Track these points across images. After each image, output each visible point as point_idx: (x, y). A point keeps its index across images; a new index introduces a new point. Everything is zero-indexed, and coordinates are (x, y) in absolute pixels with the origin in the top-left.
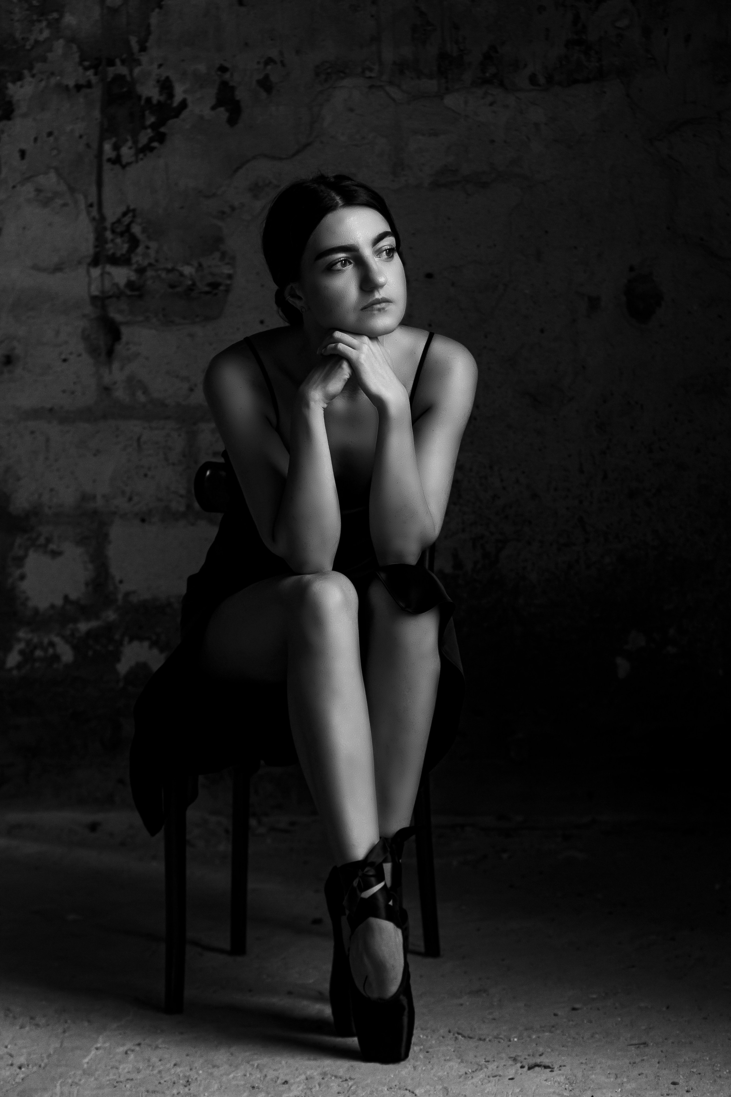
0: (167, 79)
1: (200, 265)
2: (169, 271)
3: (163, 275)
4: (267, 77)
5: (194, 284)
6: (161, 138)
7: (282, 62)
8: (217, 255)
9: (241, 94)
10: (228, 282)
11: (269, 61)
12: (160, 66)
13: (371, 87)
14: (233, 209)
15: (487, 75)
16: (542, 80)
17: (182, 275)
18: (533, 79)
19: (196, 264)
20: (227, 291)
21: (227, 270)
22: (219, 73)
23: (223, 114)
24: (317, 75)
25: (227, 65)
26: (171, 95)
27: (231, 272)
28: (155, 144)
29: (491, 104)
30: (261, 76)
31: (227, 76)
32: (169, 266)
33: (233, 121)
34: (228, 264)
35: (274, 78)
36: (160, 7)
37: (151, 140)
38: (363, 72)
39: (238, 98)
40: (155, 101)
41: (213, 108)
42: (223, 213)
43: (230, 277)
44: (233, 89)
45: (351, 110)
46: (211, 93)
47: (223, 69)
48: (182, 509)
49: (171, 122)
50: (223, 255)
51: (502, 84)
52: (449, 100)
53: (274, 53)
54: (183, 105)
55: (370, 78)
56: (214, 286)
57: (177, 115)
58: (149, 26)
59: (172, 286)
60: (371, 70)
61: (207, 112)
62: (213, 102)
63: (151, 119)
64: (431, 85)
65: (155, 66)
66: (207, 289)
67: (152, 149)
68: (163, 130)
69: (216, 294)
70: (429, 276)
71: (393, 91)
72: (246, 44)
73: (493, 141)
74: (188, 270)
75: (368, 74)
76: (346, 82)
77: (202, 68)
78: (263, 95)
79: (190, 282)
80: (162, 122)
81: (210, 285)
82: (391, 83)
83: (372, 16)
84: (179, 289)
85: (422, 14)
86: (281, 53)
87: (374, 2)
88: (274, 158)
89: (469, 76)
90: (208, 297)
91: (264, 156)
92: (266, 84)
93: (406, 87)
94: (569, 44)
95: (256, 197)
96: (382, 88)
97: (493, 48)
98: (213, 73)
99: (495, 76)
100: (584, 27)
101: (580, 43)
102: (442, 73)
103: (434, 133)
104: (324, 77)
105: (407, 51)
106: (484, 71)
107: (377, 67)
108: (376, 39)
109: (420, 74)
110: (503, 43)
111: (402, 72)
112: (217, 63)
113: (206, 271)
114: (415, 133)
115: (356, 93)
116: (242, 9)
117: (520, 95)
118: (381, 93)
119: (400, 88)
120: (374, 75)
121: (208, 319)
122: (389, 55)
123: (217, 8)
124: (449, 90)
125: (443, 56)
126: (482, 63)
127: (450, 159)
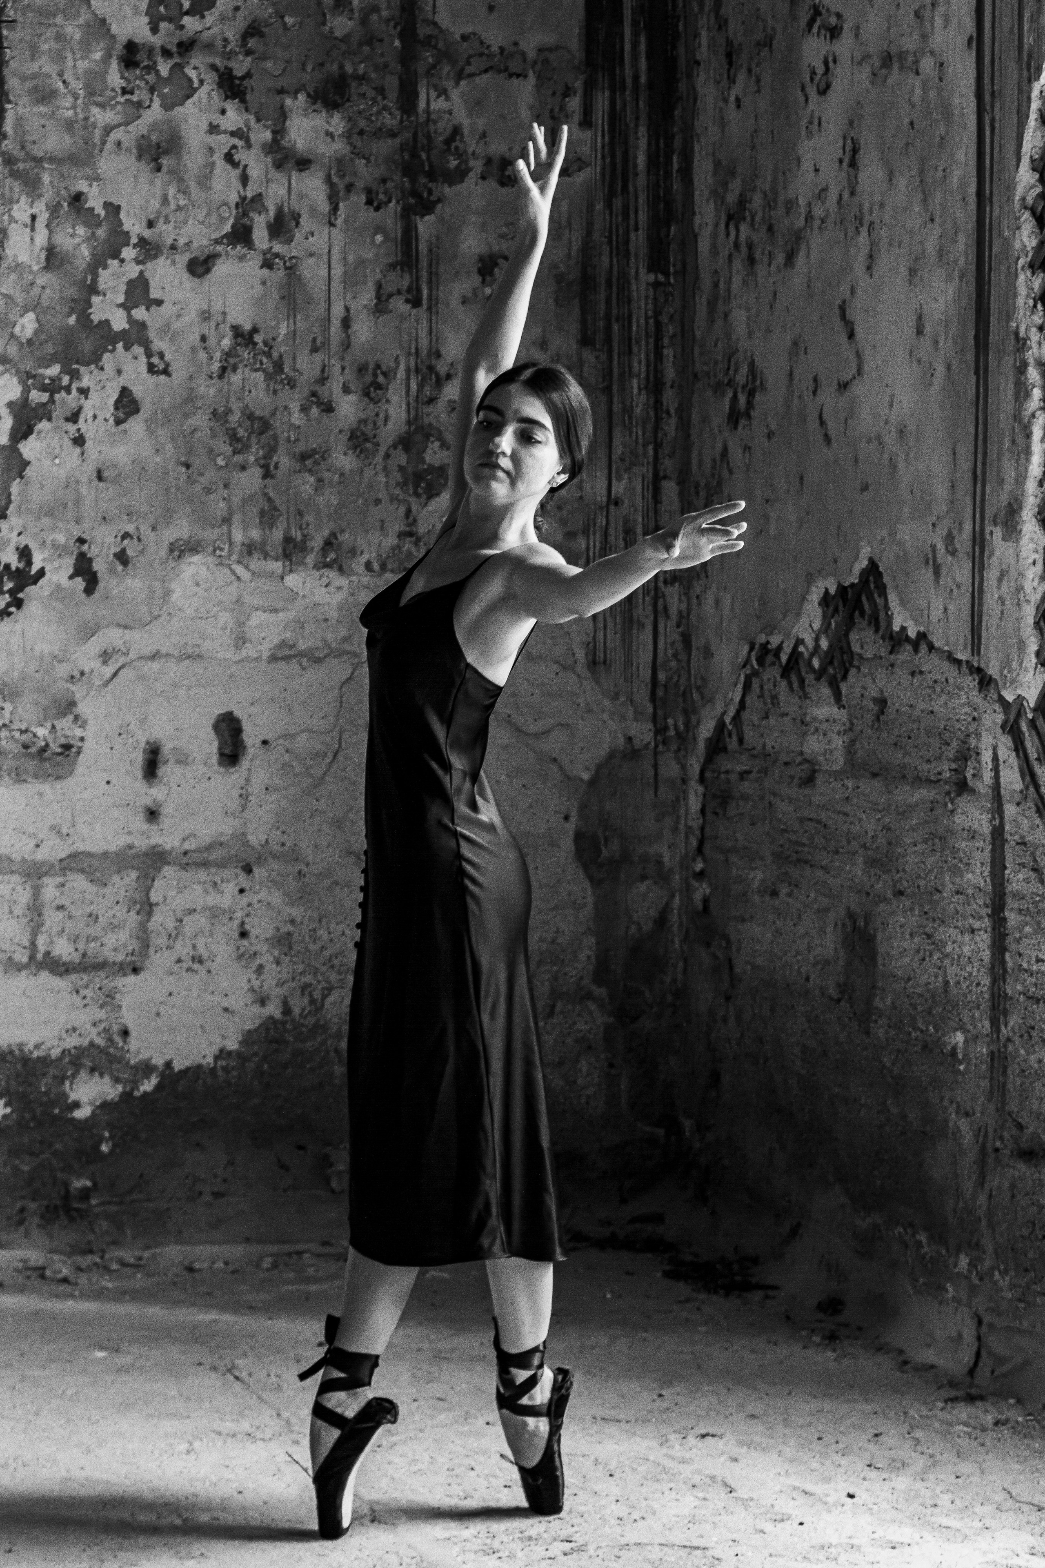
0: (26, 547)
1: (53, 727)
2: (23, 732)
3: (17, 735)
4: (124, 550)
5: (47, 745)
6: (19, 604)
7: (138, 537)
8: (70, 718)
9: (98, 566)
10: (80, 744)
11: (126, 536)
12: (20, 534)
13: (221, 564)
14: (82, 673)
15: (328, 560)
16: (376, 566)
17: (35, 735)
18: (368, 566)
19: (49, 726)
20: (78, 753)
21: (79, 733)
22: (77, 544)
23: (80, 583)
24: (171, 551)
25: (85, 536)
26: (29, 563)
27: (82, 734)
28: (13, 609)
29: (326, 586)
30: (118, 549)
31: (85, 547)
32: (24, 727)
33: (89, 590)
34: (80, 726)
35: (130, 552)
36: (22, 477)
37: (9, 605)
38: (214, 551)
39: (95, 569)
40: (13, 568)
41: (71, 577)
42: (72, 677)
43: (82, 739)
44: (90, 560)
45: (198, 585)
46: (68, 564)
47: (81, 541)
48: (25, 960)
49: (28, 589)
50: (77, 718)
51: (341, 570)
52: (291, 580)
53: (130, 528)
54: (41, 573)
55: (220, 556)
56: (67, 747)
57: (35, 583)
58: (10, 494)
59: (26, 747)
60: (221, 549)
61: (64, 581)
62: (71, 571)
63: (8, 585)
64: (276, 566)
65: (15, 533)
66: (60, 750)
67: (10, 614)
68: (20, 595)
69: (68, 755)
70: (265, 742)
71: (239, 570)
72: (104, 518)
73: (326, 620)
74: (41, 732)
75: (218, 553)
76: (196, 559)
77: (61, 538)
78: (120, 568)
79: (43, 744)
80: (20, 588)
81: (62, 746)
82: (239, 562)
83: (224, 499)
84: (32, 750)
85: (270, 499)
86: (138, 529)
87: (226, 486)
88: (126, 627)
89: (310, 560)
90: (60, 758)
91: (118, 625)
92: (122, 557)
93: (252, 567)
94: (401, 535)
95: (105, 662)
96: (229, 566)
97: (333, 535)
98: (72, 543)
99: (334, 561)
100: (415, 521)
101: (411, 534)
102: (286, 555)
103: (275, 611)
104: (176, 553)
105: (255, 534)
106: (325, 556)
107: (226, 547)
108: (227, 520)
109: (266, 556)
110: (342, 531)
111: (250, 553)
112: (76, 534)
113: (59, 733)
114: (257, 609)
115: (203, 570)
116: (101, 484)
117: (355, 579)
118: (227, 571)
119: (247, 567)
120: (223, 554)
121: (59, 778)
122: (238, 536)
123: (77, 482)
124: (291, 571)
125: (288, 540)
126: (323, 549)
127: (288, 634)
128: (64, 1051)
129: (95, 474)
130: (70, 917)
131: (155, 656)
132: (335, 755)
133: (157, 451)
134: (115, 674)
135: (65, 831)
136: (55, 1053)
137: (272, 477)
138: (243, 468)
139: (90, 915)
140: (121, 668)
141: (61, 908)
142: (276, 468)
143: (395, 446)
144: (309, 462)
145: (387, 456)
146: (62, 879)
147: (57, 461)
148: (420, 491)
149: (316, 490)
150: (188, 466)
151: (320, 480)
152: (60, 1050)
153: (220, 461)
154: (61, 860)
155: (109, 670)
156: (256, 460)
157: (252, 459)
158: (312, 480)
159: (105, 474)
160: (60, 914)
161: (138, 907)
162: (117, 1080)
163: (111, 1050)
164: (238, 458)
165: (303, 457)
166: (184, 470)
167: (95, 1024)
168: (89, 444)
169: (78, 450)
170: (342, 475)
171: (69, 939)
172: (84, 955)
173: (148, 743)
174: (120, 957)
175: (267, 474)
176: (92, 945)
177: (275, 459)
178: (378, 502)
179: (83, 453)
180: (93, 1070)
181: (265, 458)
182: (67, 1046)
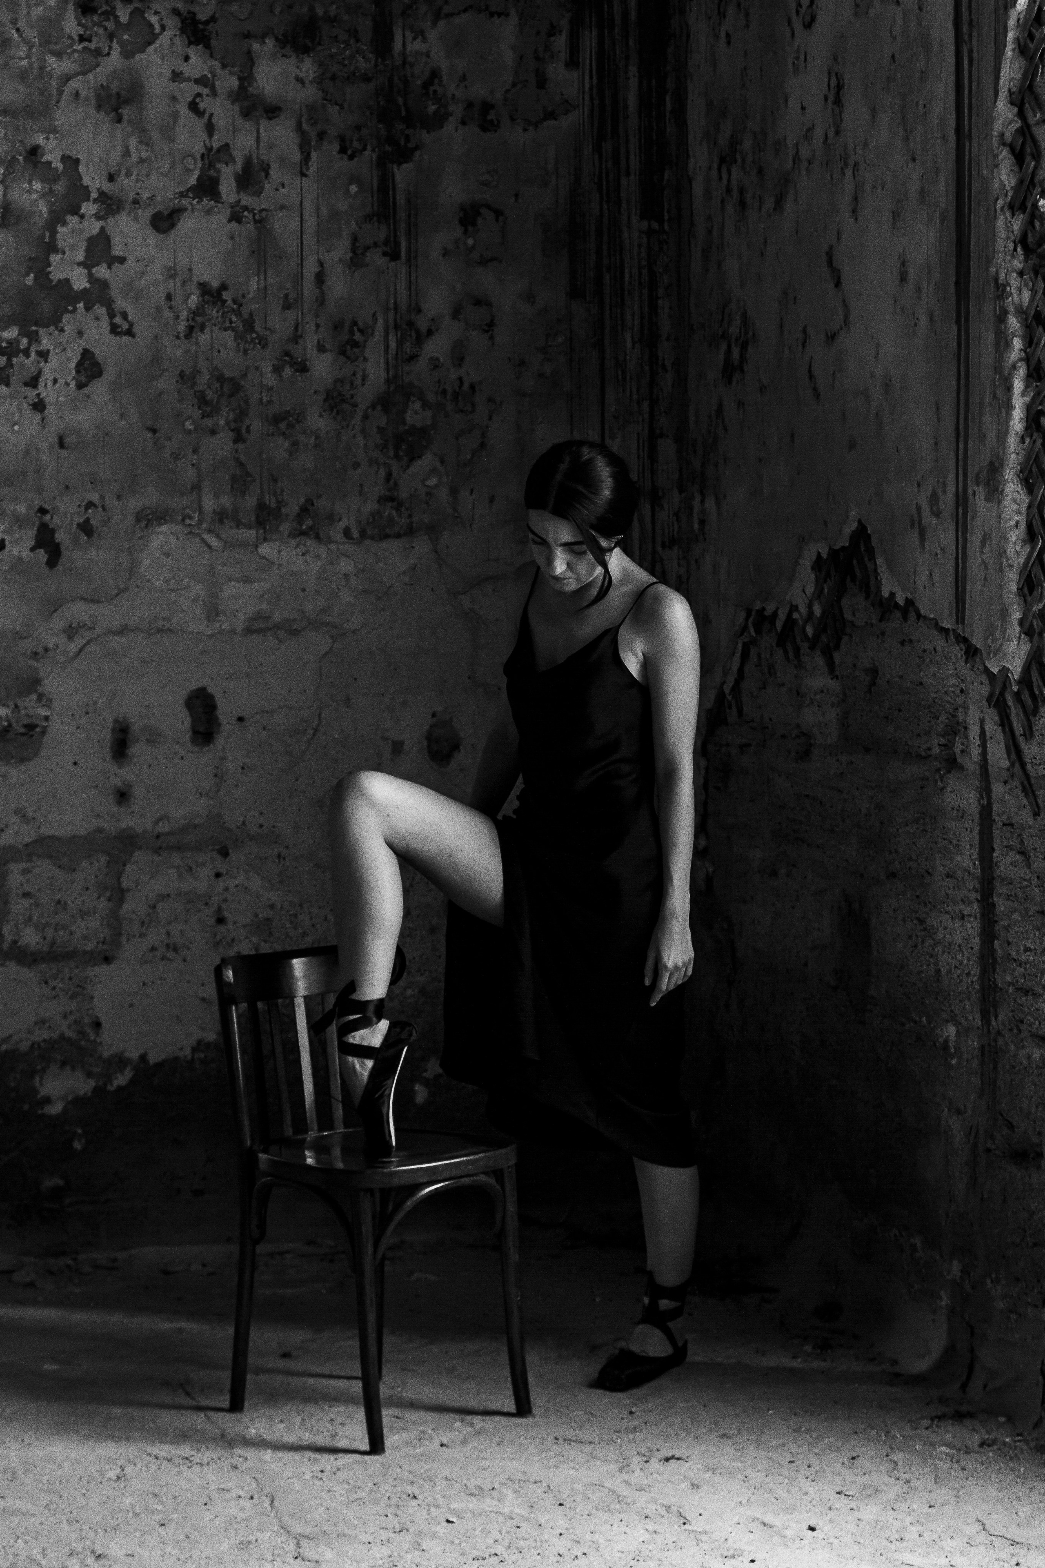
1: (16, 706)
4: (87, 520)
5: (10, 725)
7: (103, 506)
8: (34, 696)
9: (61, 537)
10: (45, 724)
11: (90, 505)
13: (190, 533)
14: (46, 650)
15: (304, 527)
16: (355, 534)
18: (347, 533)
19: (12, 705)
20: (44, 732)
21: (43, 712)
22: (39, 515)
23: (42, 555)
24: (138, 520)
25: (47, 507)
27: (48, 713)
29: (303, 554)
30: (82, 520)
31: (47, 517)
33: (52, 563)
34: (45, 705)
35: (94, 522)
38: (183, 520)
39: (58, 541)
41: (32, 549)
42: (36, 653)
43: (47, 718)
44: (53, 531)
45: (167, 555)
46: (29, 535)
47: (43, 511)
50: (40, 696)
51: (318, 538)
52: (264, 549)
53: (95, 497)
54: (2, 545)
55: (190, 525)
56: (31, 727)
60: (191, 518)
61: (26, 554)
62: (33, 543)
64: (250, 534)
66: (23, 730)
69: (32, 736)
70: (240, 719)
71: (210, 539)
72: (67, 487)
73: (304, 590)
74: (4, 712)
75: (188, 521)
76: (164, 528)
77: (22, 508)
78: (84, 538)
79: (6, 724)
81: (25, 726)
82: (210, 531)
83: (193, 465)
85: (241, 464)
86: (102, 497)
87: (195, 451)
88: (93, 601)
89: (285, 528)
90: (24, 738)
91: (83, 599)
92: (86, 528)
93: (223, 536)
94: (382, 500)
95: (70, 638)
96: (199, 535)
97: (310, 502)
98: (32, 514)
99: (311, 528)
100: (396, 484)
101: (392, 499)
102: (260, 523)
103: (248, 580)
104: (144, 523)
105: (226, 501)
106: (301, 523)
107: (197, 515)
108: (196, 488)
109: (239, 524)
110: (319, 497)
111: (221, 522)
112: (37, 504)
113: (23, 712)
114: (230, 580)
115: (173, 539)
116: (63, 451)
117: (333, 546)
118: (198, 540)
119: (218, 536)
120: (193, 523)
121: (23, 760)
122: (208, 504)
123: (38, 450)
124: (265, 540)
125: (261, 506)
126: (299, 515)
127: (263, 606)
128: (33, 1044)
129: (56, 440)
130: (37, 905)
131: (123, 631)
132: (316, 731)
133: (122, 416)
134: (81, 650)
135: (30, 814)
136: (24, 1046)
137: (244, 441)
138: (213, 432)
139: (59, 902)
140: (88, 643)
141: (26, 895)
142: (248, 431)
143: (373, 406)
144: (283, 426)
145: (366, 417)
146: (28, 865)
147: (16, 428)
148: (401, 453)
149: (291, 454)
150: (154, 431)
151: (295, 444)
152: (29, 1043)
153: (189, 426)
154: (27, 845)
155: (74, 647)
156: (227, 423)
157: (222, 422)
158: (286, 444)
159: (67, 441)
160: (27, 902)
161: (108, 894)
162: (89, 1075)
163: (83, 1043)
164: (208, 422)
165: (276, 420)
166: (150, 435)
167: (65, 1016)
168: (50, 409)
169: (38, 417)
170: (317, 438)
171: (36, 928)
172: (53, 943)
173: (116, 721)
174: (90, 946)
175: (238, 439)
176: (61, 933)
177: (247, 422)
178: (356, 465)
179: (43, 419)
180: (63, 1064)
181: (235, 421)
182: (36, 1039)
